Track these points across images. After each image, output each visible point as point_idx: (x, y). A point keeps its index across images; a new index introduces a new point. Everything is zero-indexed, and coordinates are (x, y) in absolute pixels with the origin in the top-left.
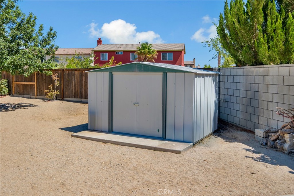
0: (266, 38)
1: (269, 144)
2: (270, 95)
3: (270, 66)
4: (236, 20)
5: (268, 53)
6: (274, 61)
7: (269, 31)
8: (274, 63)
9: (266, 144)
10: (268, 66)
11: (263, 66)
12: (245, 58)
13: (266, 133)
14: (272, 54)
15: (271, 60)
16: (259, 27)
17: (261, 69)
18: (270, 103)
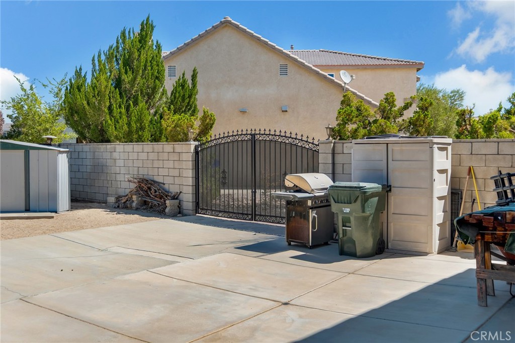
0: (113, 121)
1: (120, 206)
2: (118, 168)
3: (117, 143)
4: (85, 103)
5: (115, 133)
6: (120, 140)
7: (115, 115)
8: (120, 142)
9: (118, 207)
10: (115, 143)
11: (110, 144)
12: (93, 136)
13: (117, 198)
14: (119, 135)
15: (117, 139)
16: (106, 110)
17: (109, 146)
18: (118, 175)
